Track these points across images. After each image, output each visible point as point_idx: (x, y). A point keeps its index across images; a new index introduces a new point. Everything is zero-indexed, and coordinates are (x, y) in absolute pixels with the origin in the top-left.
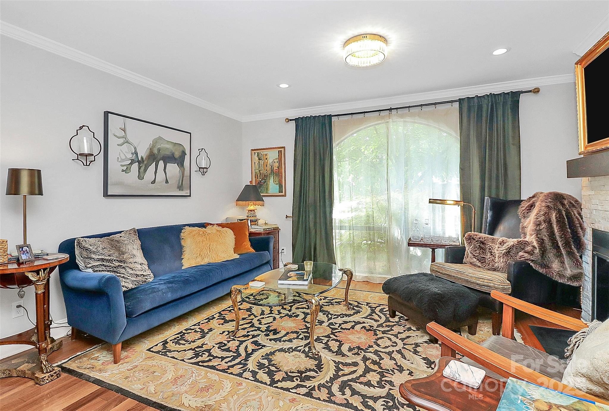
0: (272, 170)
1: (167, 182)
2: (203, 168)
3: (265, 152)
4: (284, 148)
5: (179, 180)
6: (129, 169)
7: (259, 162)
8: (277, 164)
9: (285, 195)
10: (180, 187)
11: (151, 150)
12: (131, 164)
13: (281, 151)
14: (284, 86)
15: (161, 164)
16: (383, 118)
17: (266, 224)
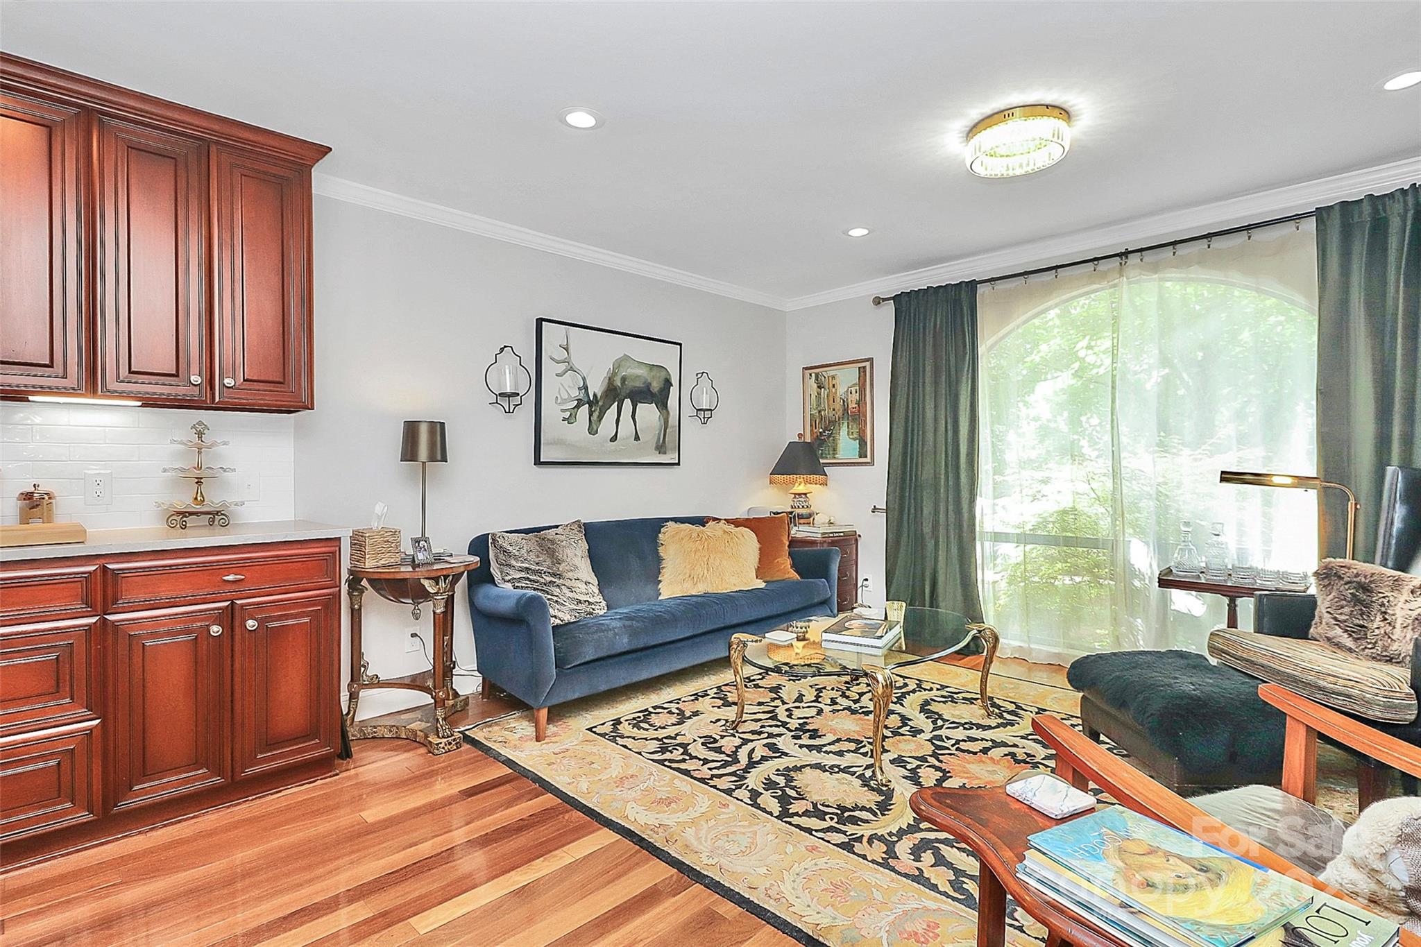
0: (845, 410)
1: (637, 438)
2: (705, 410)
3: (830, 372)
4: (870, 360)
5: (659, 434)
6: (573, 416)
7: (819, 394)
8: (856, 397)
9: (872, 463)
10: (661, 448)
11: (611, 380)
12: (578, 407)
13: (865, 368)
14: (858, 232)
15: (627, 403)
16: (1104, 276)
17: (830, 523)
